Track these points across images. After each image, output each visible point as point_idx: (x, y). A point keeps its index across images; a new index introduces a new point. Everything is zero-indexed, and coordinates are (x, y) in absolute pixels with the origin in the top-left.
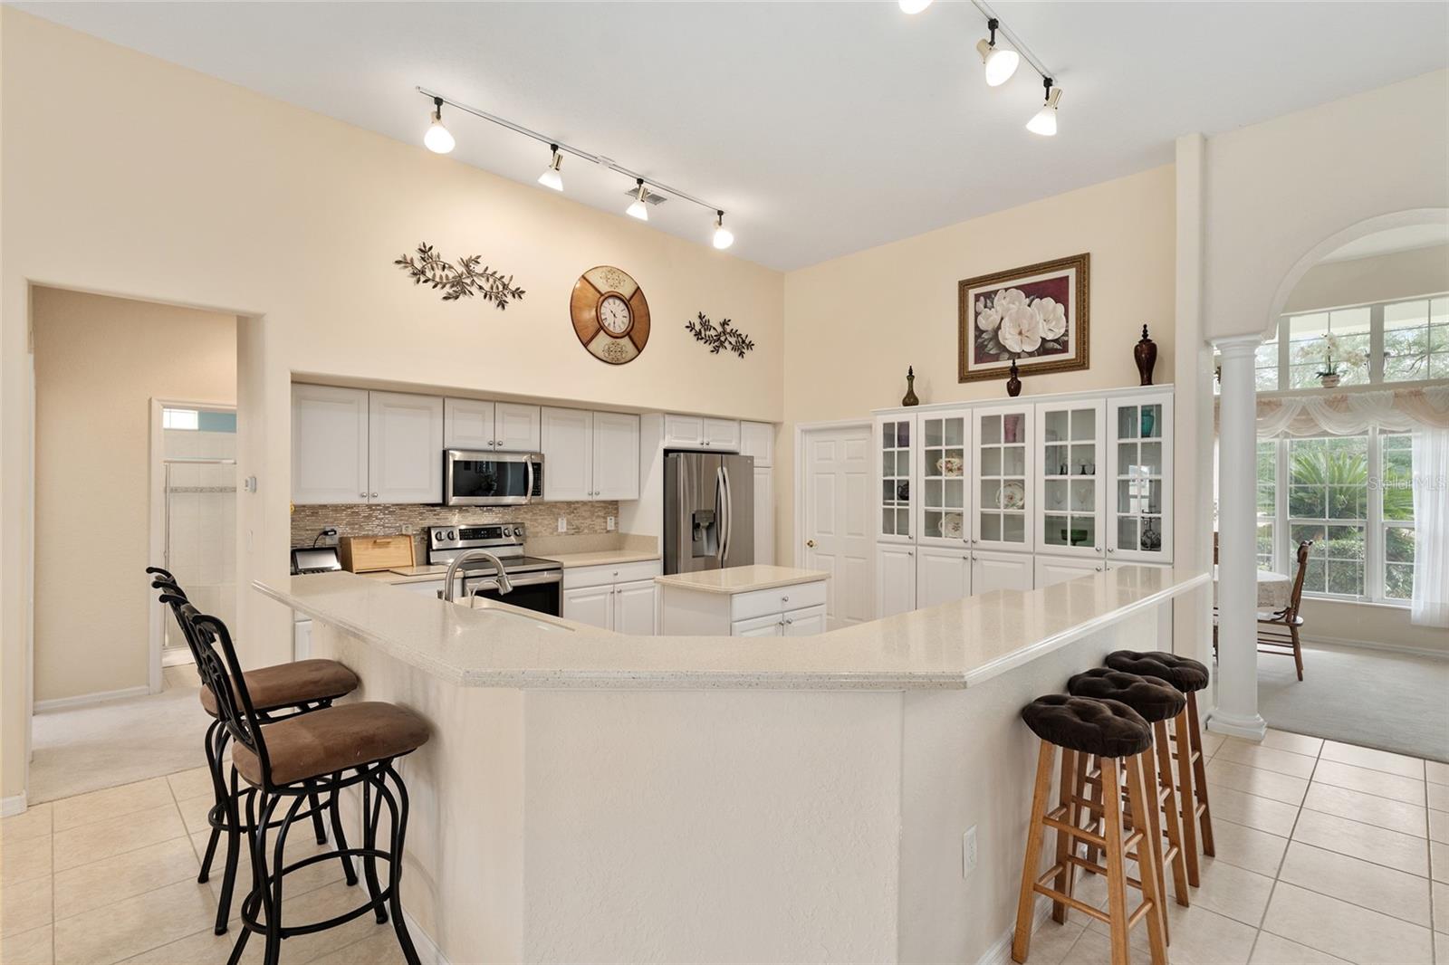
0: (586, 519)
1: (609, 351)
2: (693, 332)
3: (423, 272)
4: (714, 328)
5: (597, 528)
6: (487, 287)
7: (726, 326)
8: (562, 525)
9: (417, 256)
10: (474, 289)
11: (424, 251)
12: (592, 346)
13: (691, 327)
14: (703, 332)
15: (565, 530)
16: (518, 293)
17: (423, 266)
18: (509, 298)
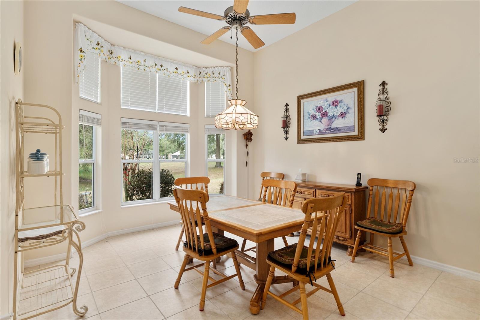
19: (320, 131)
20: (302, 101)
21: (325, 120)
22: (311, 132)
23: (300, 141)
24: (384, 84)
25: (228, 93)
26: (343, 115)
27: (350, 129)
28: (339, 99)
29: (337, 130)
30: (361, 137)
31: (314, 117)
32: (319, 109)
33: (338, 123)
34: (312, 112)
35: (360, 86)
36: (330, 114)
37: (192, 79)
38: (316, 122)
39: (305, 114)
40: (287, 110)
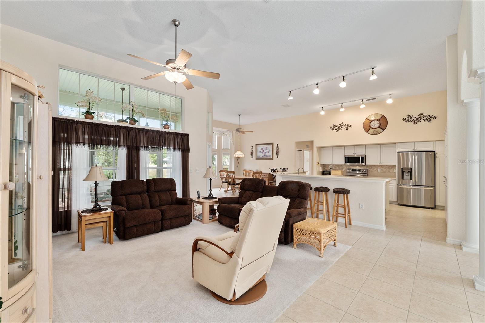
0: (387, 169)
1: (373, 132)
2: (405, 120)
3: (333, 128)
4: (415, 117)
5: (391, 172)
6: (344, 127)
7: (421, 115)
8: (379, 170)
9: (332, 126)
10: (342, 129)
11: (333, 125)
12: (368, 132)
13: (404, 119)
14: (409, 119)
15: (380, 171)
16: (351, 126)
17: (334, 127)
18: (349, 128)
19: (262, 156)
20: (257, 146)
21: (263, 153)
22: (259, 156)
23: (256, 159)
24: (278, 145)
25: (231, 141)
26: (268, 152)
27: (270, 156)
28: (267, 147)
29: (267, 156)
30: (272, 159)
31: (260, 152)
32: (262, 149)
33: (267, 154)
34: (260, 150)
35: (272, 144)
36: (265, 151)
37: (218, 135)
38: (261, 153)
39: (258, 150)
40: (252, 148)
